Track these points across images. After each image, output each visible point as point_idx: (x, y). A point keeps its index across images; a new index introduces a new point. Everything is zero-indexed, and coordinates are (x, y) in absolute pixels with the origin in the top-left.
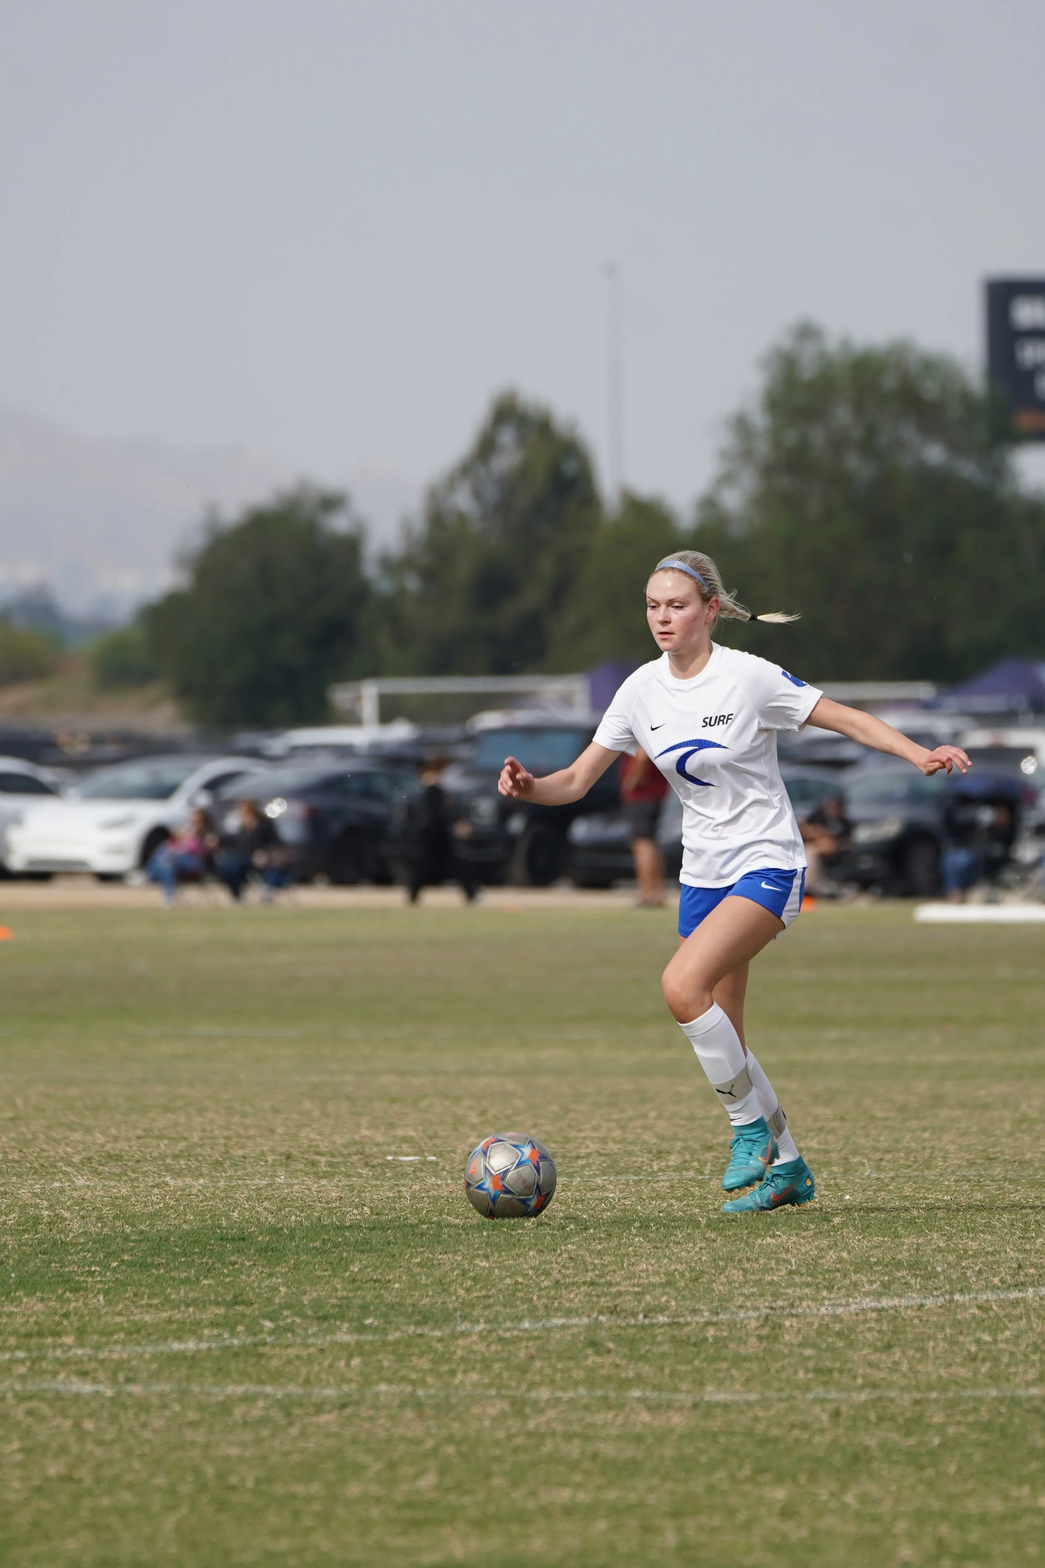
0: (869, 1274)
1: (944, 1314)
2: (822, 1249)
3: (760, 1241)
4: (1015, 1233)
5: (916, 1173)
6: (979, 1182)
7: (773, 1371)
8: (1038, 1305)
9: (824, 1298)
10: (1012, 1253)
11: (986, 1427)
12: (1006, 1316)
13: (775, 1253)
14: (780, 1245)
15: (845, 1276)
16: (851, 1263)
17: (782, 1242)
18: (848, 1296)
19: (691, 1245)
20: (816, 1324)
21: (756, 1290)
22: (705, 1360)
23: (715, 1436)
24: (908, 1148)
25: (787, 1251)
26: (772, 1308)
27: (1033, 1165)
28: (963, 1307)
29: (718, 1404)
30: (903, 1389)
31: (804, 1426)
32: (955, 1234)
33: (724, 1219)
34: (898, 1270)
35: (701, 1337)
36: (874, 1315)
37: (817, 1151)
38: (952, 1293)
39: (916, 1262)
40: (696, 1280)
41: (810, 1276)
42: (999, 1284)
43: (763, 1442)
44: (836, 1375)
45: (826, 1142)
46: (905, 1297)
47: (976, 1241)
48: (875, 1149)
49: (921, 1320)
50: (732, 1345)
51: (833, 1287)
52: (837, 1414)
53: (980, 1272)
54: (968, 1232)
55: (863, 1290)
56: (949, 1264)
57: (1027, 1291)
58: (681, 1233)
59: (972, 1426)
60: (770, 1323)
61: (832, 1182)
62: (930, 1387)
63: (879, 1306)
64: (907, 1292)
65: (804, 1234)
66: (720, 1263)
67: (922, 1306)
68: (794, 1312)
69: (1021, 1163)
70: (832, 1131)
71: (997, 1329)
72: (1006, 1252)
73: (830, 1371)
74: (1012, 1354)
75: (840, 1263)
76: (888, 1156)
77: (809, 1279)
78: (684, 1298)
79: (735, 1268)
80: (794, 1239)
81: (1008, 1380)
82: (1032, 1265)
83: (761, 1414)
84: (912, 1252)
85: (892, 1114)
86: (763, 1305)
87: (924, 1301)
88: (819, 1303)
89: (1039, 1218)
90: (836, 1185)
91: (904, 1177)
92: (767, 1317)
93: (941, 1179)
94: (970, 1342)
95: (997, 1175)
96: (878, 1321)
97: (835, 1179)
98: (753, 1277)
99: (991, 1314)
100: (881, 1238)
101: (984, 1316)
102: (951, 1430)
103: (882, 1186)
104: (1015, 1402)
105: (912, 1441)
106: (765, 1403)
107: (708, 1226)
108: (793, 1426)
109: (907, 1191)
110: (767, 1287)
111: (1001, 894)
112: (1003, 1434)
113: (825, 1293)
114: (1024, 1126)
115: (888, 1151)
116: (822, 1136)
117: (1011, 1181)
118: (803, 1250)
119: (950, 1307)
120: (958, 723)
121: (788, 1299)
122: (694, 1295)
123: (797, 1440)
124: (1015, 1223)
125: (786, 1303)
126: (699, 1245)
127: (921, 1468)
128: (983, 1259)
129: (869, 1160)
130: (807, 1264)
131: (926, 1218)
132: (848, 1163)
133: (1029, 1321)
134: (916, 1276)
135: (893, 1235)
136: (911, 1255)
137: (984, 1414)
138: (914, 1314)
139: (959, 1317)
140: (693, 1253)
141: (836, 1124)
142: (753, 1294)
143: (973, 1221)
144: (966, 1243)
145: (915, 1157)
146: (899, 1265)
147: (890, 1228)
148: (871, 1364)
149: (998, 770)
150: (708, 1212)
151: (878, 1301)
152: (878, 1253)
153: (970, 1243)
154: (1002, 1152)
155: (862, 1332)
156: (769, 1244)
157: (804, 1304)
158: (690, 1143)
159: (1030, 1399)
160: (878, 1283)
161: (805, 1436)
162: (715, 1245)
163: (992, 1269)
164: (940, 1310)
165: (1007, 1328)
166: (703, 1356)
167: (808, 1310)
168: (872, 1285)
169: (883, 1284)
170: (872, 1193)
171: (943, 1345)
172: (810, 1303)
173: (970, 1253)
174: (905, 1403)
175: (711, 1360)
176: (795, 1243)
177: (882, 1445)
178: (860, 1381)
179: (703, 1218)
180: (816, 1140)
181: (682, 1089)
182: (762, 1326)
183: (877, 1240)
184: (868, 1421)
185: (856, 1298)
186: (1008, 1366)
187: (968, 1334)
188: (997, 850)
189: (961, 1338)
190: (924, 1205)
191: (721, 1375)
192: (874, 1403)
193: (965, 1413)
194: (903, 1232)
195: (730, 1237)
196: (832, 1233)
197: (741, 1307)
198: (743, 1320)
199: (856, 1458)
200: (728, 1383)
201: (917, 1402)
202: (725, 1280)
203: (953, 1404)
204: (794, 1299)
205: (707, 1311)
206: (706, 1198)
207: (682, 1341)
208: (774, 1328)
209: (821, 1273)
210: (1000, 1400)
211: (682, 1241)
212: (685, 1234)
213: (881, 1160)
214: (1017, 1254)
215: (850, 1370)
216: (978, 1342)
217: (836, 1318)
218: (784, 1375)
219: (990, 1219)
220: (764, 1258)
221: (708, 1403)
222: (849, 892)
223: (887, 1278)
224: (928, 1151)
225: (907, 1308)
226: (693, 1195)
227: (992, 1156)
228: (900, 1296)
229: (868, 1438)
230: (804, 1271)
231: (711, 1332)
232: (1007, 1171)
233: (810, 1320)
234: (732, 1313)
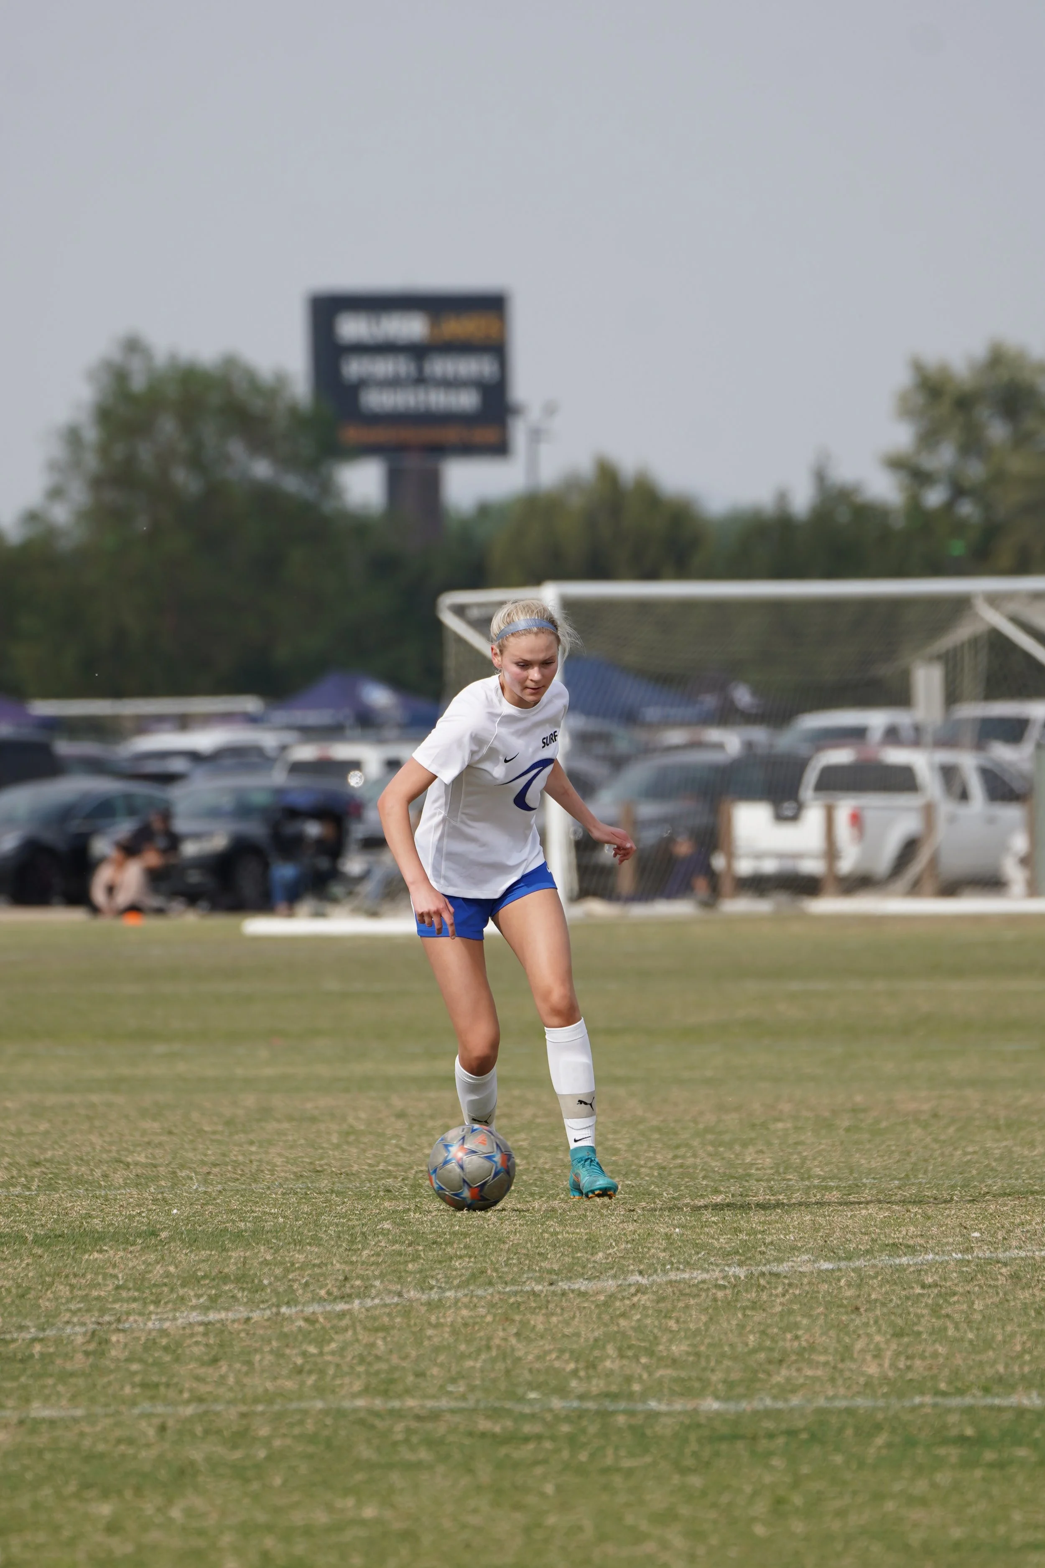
0: (196, 1288)
1: (270, 1327)
2: (150, 1264)
3: (86, 1256)
4: (341, 1246)
5: (244, 1187)
6: (306, 1194)
7: (99, 1387)
8: (363, 1316)
9: (150, 1313)
10: (338, 1266)
11: (312, 1439)
12: (333, 1327)
13: (103, 1267)
14: (109, 1260)
15: (172, 1290)
16: (179, 1277)
17: (109, 1257)
18: (175, 1310)
19: (18, 1261)
20: (143, 1339)
21: (82, 1305)
22: (31, 1376)
23: (40, 1452)
24: (235, 1161)
25: (114, 1266)
26: (99, 1323)
27: (359, 1177)
28: (290, 1319)
29: (43, 1420)
30: (231, 1402)
31: (130, 1441)
32: (282, 1247)
33: (51, 1234)
34: (225, 1284)
35: (27, 1354)
36: (201, 1329)
37: (144, 1166)
38: (278, 1306)
39: (244, 1275)
40: (23, 1296)
41: (138, 1290)
42: (326, 1296)
43: (90, 1457)
44: (162, 1389)
45: (154, 1158)
46: (231, 1311)
47: (303, 1254)
48: (203, 1163)
49: (248, 1334)
50: (59, 1361)
51: (160, 1301)
52: (163, 1428)
53: (307, 1284)
54: (295, 1245)
55: (190, 1304)
56: (276, 1277)
57: (353, 1302)
58: (7, 1249)
59: (298, 1438)
60: (96, 1339)
61: (160, 1196)
62: (256, 1400)
63: (206, 1319)
64: (234, 1306)
65: (131, 1249)
66: (47, 1279)
67: (248, 1319)
68: (121, 1326)
69: (347, 1175)
70: (160, 1145)
71: (323, 1341)
72: (332, 1264)
73: (157, 1385)
74: (338, 1366)
75: (167, 1277)
76: (216, 1170)
77: (136, 1294)
78: (10, 1315)
79: (61, 1283)
80: (121, 1254)
81: (333, 1392)
82: (358, 1277)
83: (87, 1429)
84: (239, 1266)
85: (220, 1128)
86: (90, 1320)
87: (251, 1315)
88: (145, 1317)
89: (365, 1229)
90: (164, 1199)
91: (232, 1190)
92: (94, 1333)
93: (268, 1192)
94: (296, 1355)
95: (324, 1188)
96: (205, 1334)
97: (162, 1193)
98: (80, 1293)
99: (318, 1326)
100: (208, 1252)
101: (311, 1328)
102: (277, 1443)
103: (209, 1199)
104: (340, 1413)
105: (237, 1455)
106: (91, 1418)
107: (35, 1242)
108: (119, 1441)
109: (235, 1205)
110: (94, 1302)
111: (329, 908)
112: (329, 1445)
113: (152, 1308)
114: (352, 1138)
115: (215, 1165)
116: (150, 1151)
117: (338, 1194)
118: (131, 1264)
119: (277, 1320)
120: (288, 737)
121: (115, 1314)
122: (20, 1311)
123: (123, 1456)
124: (341, 1235)
125: (112, 1318)
126: (26, 1262)
127: (247, 1481)
128: (309, 1272)
129: (196, 1173)
130: (134, 1279)
131: (254, 1232)
132: (177, 1177)
133: (355, 1333)
134: (243, 1289)
135: (220, 1249)
136: (238, 1268)
137: (310, 1426)
138: (241, 1327)
139: (286, 1330)
140: (19, 1269)
141: (164, 1138)
142: (80, 1310)
143: (299, 1234)
144: (293, 1256)
145: (243, 1171)
146: (225, 1279)
147: (218, 1242)
148: (198, 1378)
149: (326, 783)
150: (35, 1227)
151: (205, 1314)
152: (205, 1266)
153: (297, 1256)
154: (329, 1165)
155: (189, 1346)
156: (96, 1259)
157: (131, 1318)
158: (18, 1159)
159: (355, 1410)
160: (205, 1297)
161: (131, 1451)
162: (42, 1261)
163: (318, 1281)
164: (268, 1323)
165: (332, 1340)
166: (29, 1372)
167: (135, 1325)
168: (199, 1299)
169: (210, 1297)
170: (199, 1207)
171: (269, 1358)
172: (137, 1318)
173: (297, 1265)
174: (232, 1417)
175: (37, 1376)
176: (122, 1257)
177: (208, 1459)
178: (186, 1395)
179: (30, 1234)
180: (143, 1155)
181: (9, 1104)
182: (89, 1342)
183: (204, 1254)
184: (193, 1435)
185: (182, 1312)
186: (334, 1377)
187: (294, 1347)
188: (323, 863)
189: (288, 1351)
190: (251, 1219)
191: (47, 1391)
192: (201, 1417)
193: (291, 1425)
194: (230, 1245)
195: (57, 1252)
196: (159, 1248)
197: (68, 1322)
198: (69, 1336)
199: (182, 1472)
200: (54, 1399)
201: (243, 1415)
202: (51, 1296)
203: (279, 1417)
204: (121, 1314)
205: (35, 1327)
206: (32, 1214)
207: (8, 1358)
208: (100, 1343)
209: (148, 1288)
210: (326, 1412)
211: (9, 1257)
212: (11, 1251)
213: (209, 1173)
214: (343, 1266)
215: (177, 1384)
216: (304, 1354)
217: (163, 1332)
218: (110, 1391)
219: (316, 1231)
220: (92, 1273)
221: (34, 1419)
222: (177, 905)
223: (213, 1292)
224: (255, 1163)
225: (233, 1321)
226: (20, 1211)
227: (319, 1169)
228: (227, 1309)
229: (194, 1452)
230: (131, 1285)
231: (37, 1348)
232: (333, 1184)
233: (136, 1334)
234: (59, 1329)
